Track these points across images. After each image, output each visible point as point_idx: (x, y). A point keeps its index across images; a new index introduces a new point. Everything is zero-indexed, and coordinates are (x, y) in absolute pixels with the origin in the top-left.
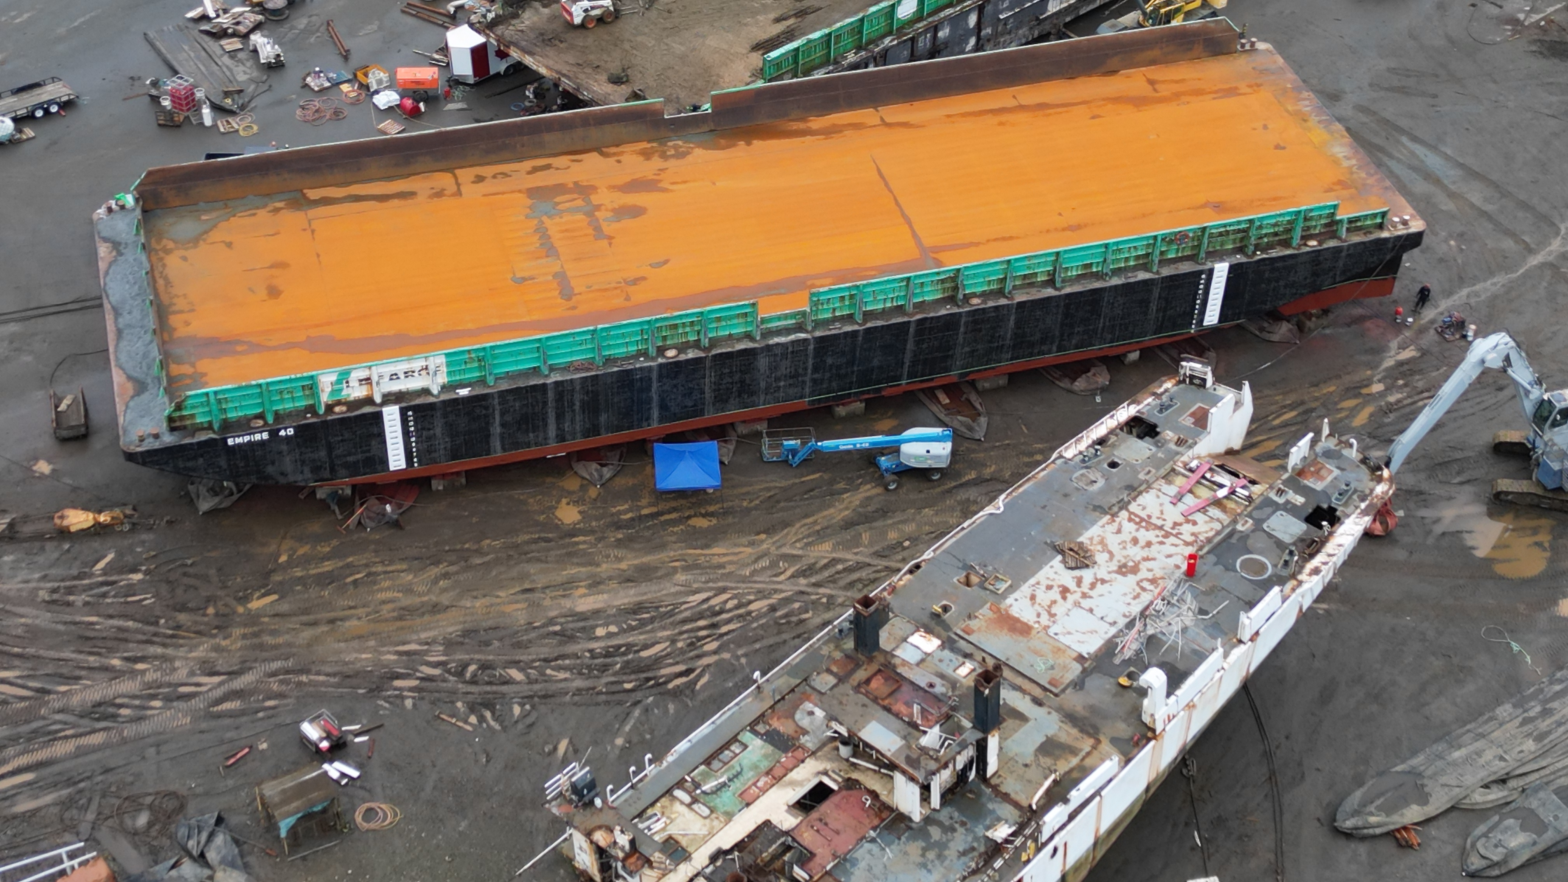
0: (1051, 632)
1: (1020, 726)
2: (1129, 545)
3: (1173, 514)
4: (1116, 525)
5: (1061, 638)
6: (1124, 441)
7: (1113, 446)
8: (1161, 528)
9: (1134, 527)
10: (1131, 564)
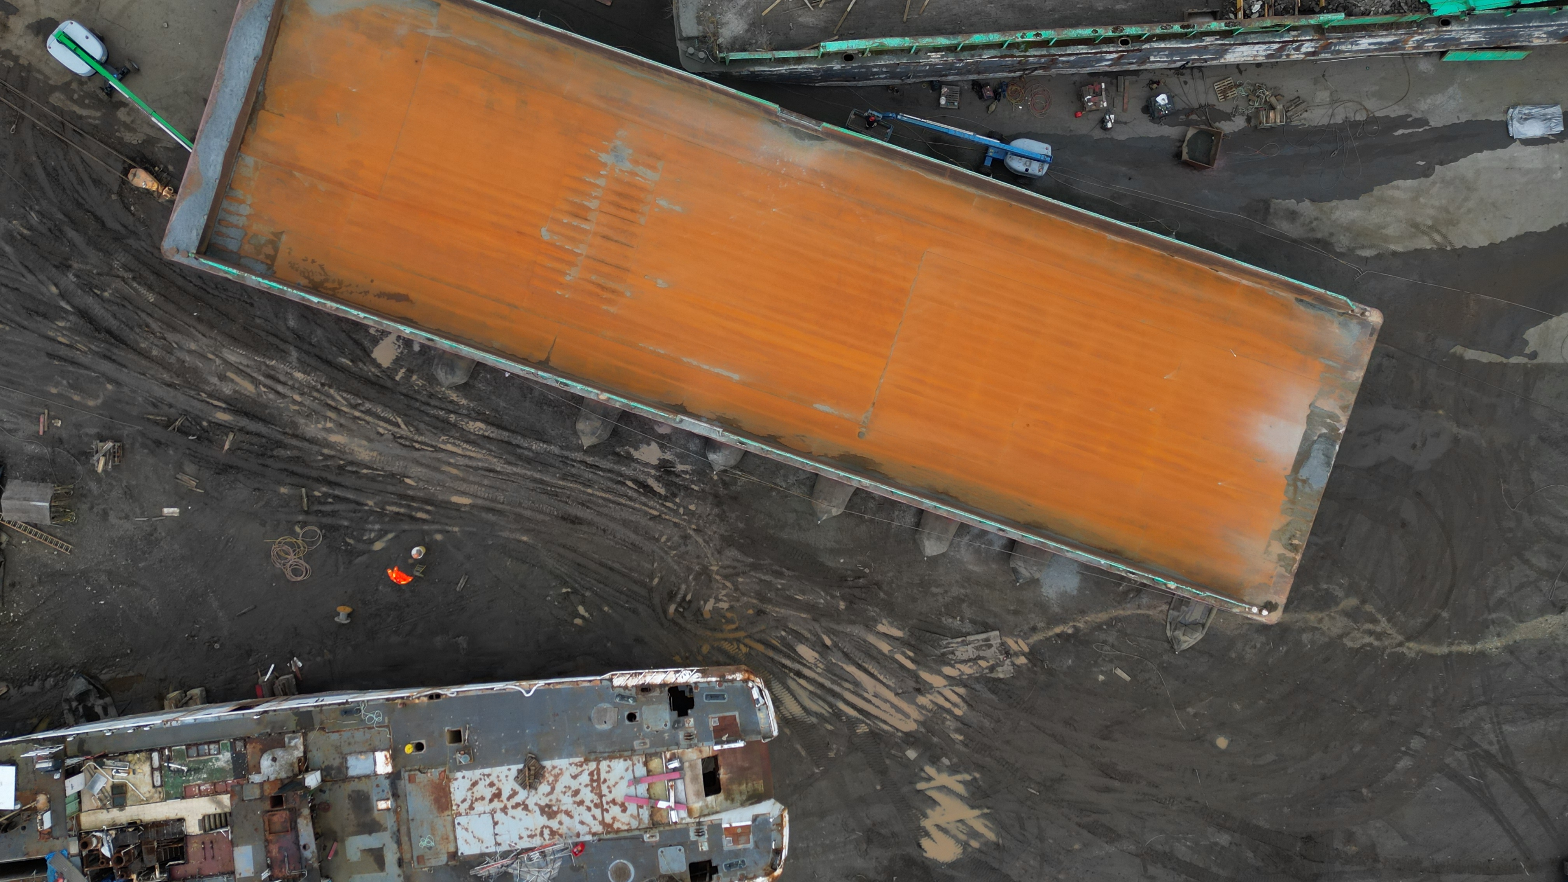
0: (458, 820)
2: (570, 793)
3: (620, 792)
5: (458, 829)
6: (661, 702)
9: (588, 781)
10: (555, 809)
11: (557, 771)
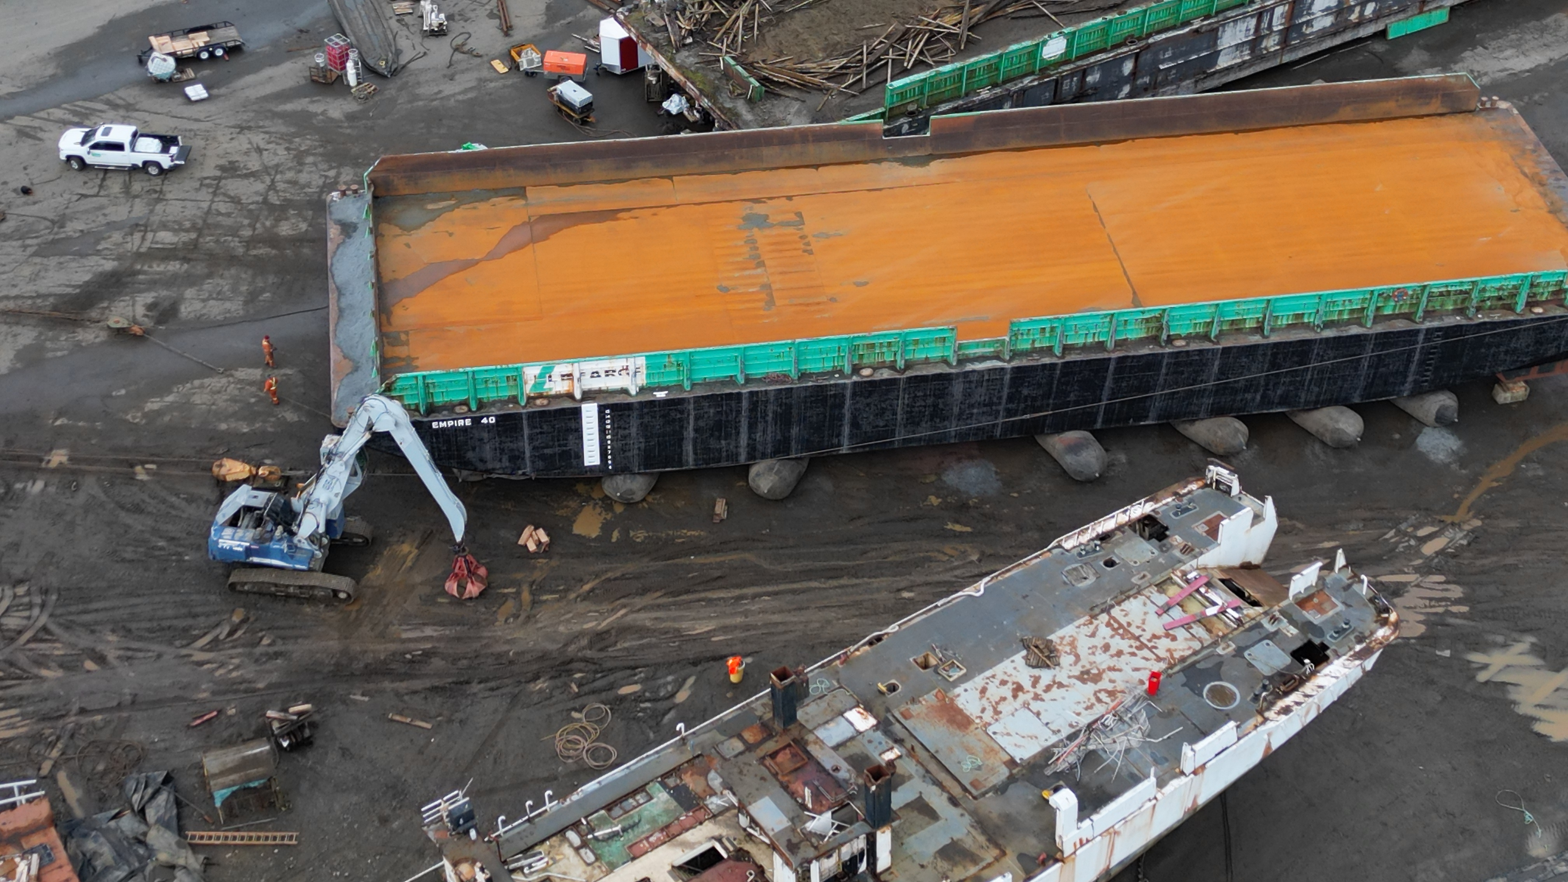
0: (990, 730)
1: (929, 824)
2: (1099, 651)
3: (1155, 625)
4: (1092, 627)
5: (998, 738)
6: (1130, 539)
7: (1118, 544)
8: (1138, 638)
9: (1111, 632)
10: (1095, 671)
11: (1067, 640)
